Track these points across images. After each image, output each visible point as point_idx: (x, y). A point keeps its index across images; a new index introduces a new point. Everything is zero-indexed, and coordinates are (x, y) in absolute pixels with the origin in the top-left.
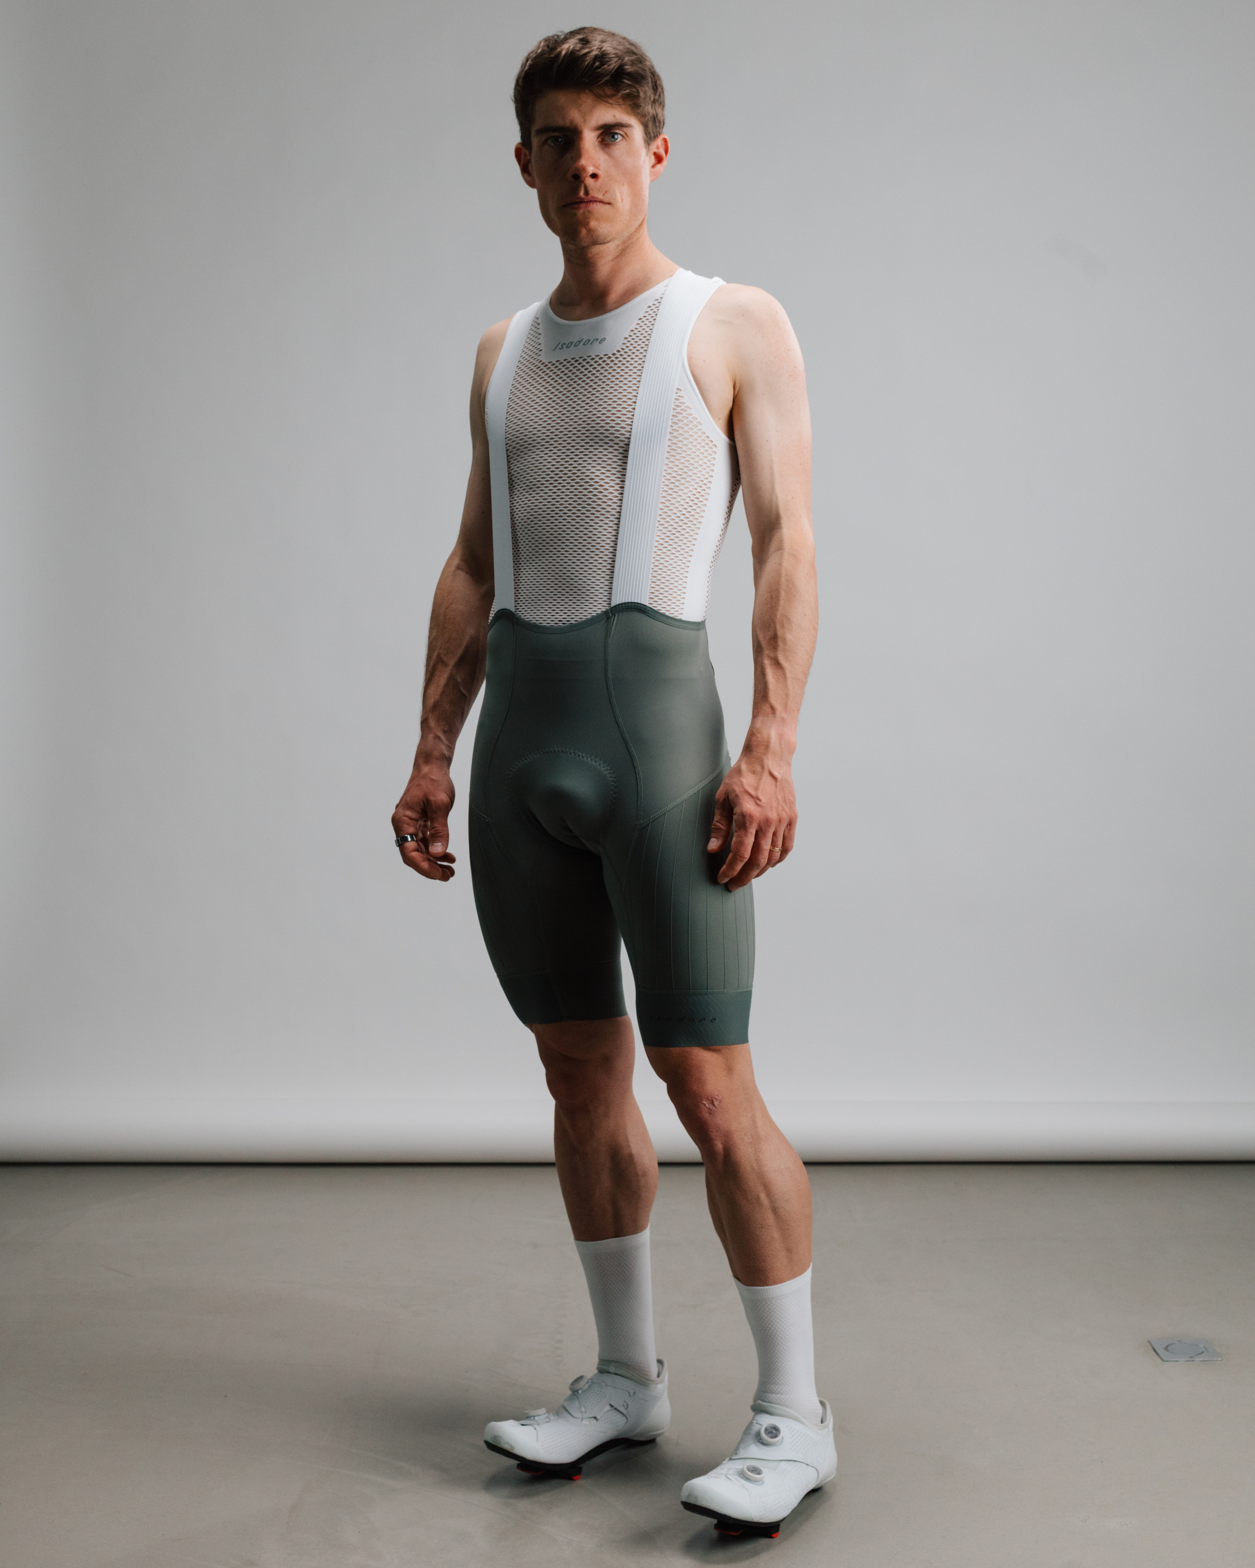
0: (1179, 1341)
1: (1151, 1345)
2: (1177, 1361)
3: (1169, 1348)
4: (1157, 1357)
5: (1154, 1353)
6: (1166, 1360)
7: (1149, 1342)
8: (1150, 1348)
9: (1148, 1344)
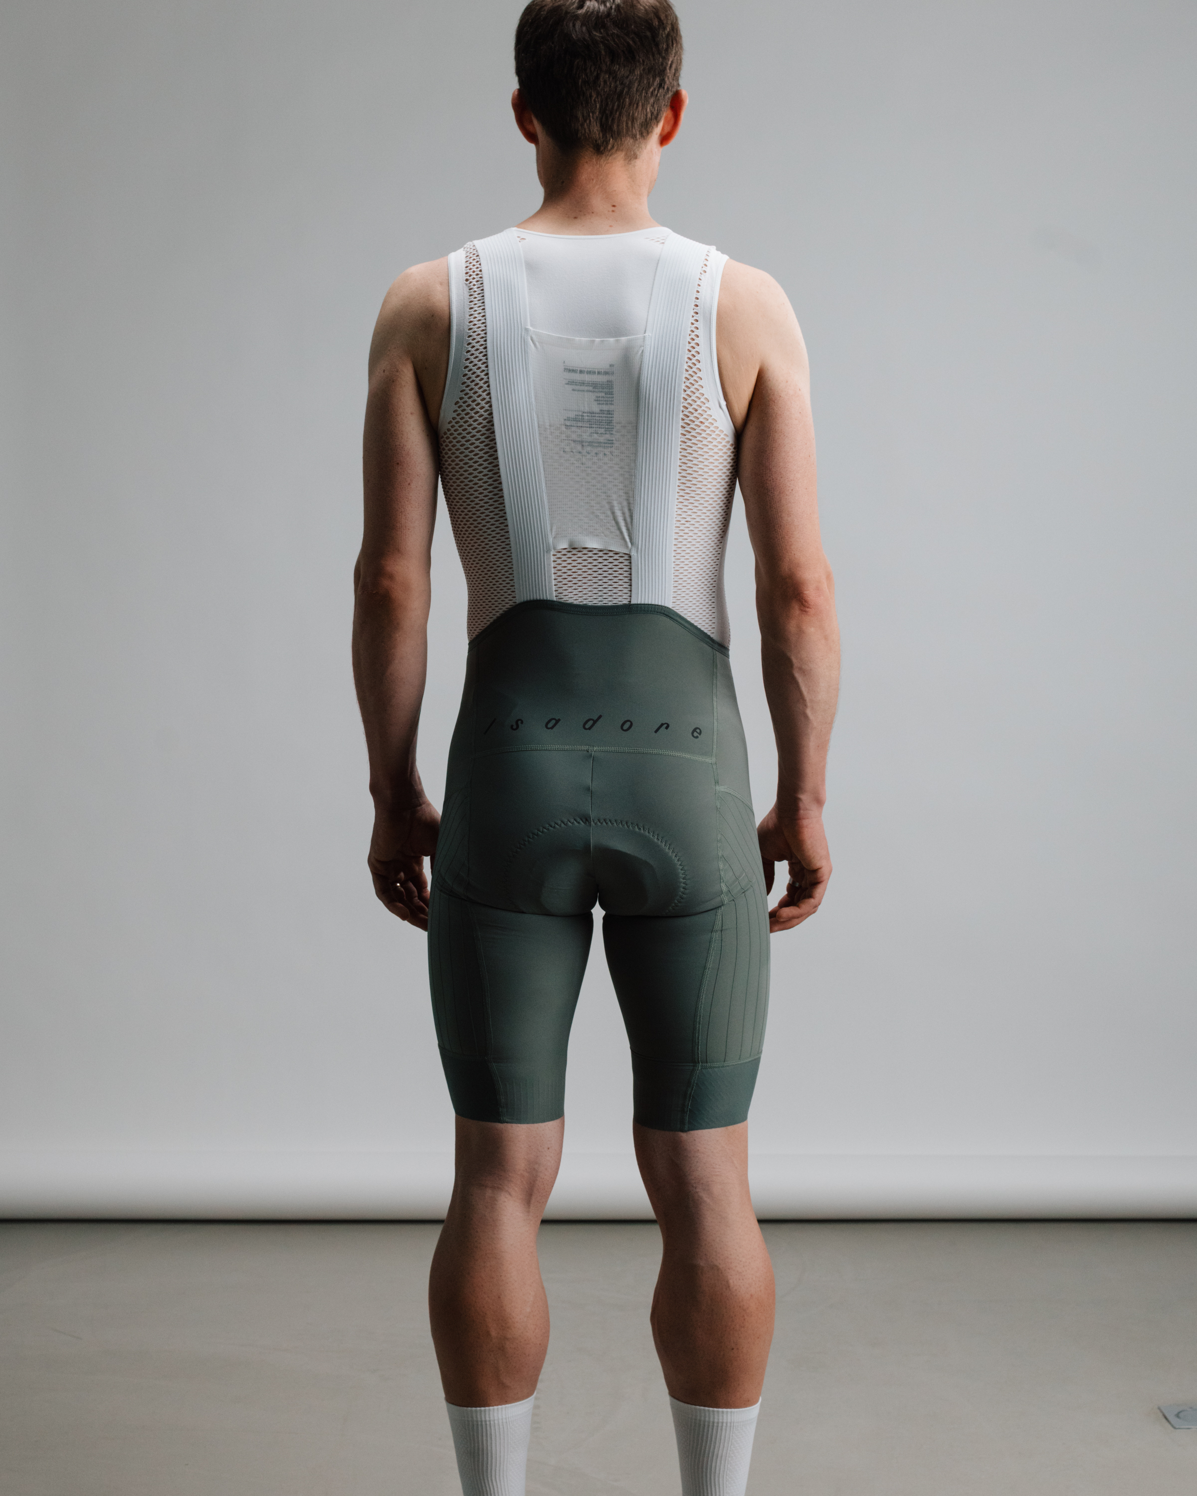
0: (1191, 1408)
1: (1161, 1412)
2: (1189, 1428)
3: (1181, 1415)
4: (1167, 1424)
5: (1164, 1420)
6: (1177, 1427)
7: (1159, 1408)
8: (1161, 1415)
9: (1158, 1411)
